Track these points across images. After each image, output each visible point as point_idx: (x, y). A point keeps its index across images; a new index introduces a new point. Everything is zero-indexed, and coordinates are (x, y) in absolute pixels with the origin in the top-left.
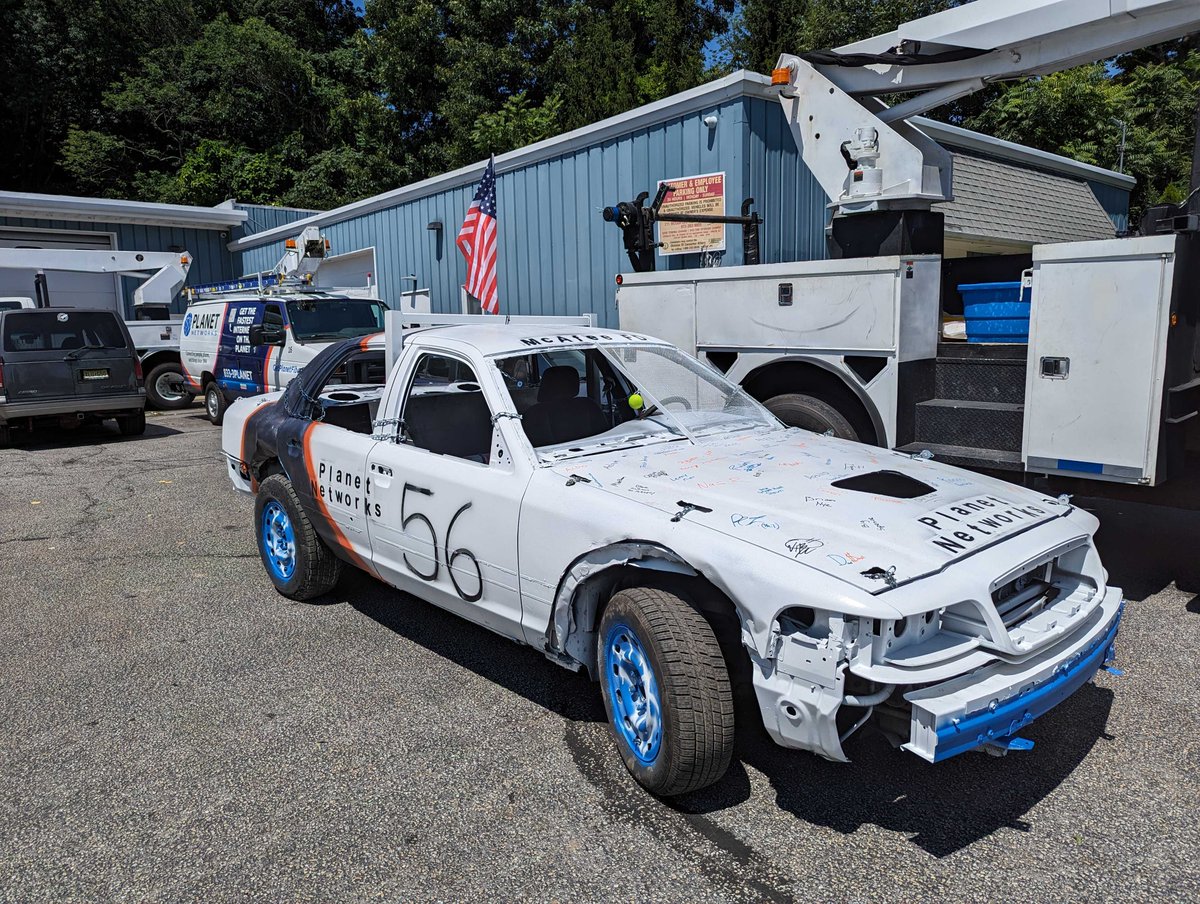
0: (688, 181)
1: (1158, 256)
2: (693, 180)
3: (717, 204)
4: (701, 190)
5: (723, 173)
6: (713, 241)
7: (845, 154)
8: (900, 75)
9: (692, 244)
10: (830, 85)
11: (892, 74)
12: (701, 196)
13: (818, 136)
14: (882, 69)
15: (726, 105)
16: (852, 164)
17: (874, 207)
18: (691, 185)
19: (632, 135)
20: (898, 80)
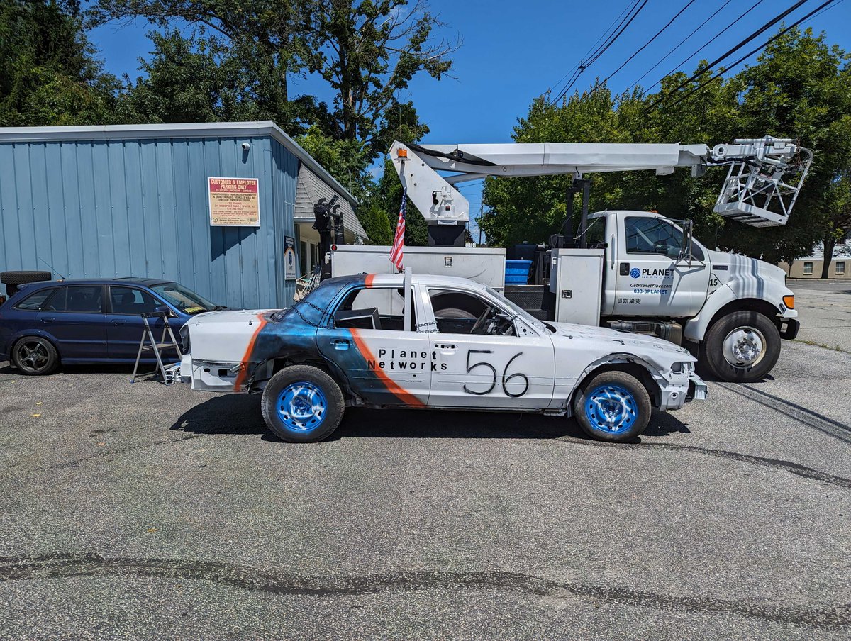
0: (232, 180)
1: (599, 256)
2: (236, 181)
3: (253, 198)
4: (242, 187)
5: (257, 179)
6: (251, 220)
7: (434, 196)
8: (454, 165)
9: (235, 220)
10: (423, 162)
11: (450, 163)
12: (241, 191)
13: (415, 185)
14: (446, 160)
15: (256, 138)
16: (436, 202)
17: (456, 223)
18: (234, 183)
19: (172, 141)
20: (453, 167)
